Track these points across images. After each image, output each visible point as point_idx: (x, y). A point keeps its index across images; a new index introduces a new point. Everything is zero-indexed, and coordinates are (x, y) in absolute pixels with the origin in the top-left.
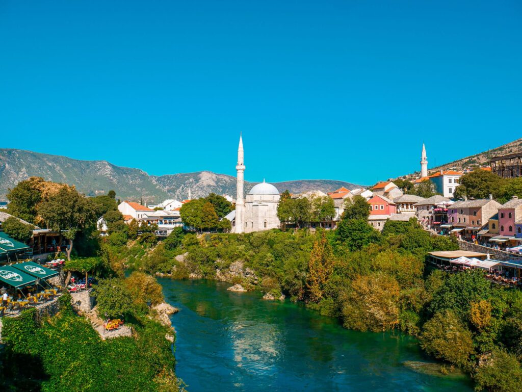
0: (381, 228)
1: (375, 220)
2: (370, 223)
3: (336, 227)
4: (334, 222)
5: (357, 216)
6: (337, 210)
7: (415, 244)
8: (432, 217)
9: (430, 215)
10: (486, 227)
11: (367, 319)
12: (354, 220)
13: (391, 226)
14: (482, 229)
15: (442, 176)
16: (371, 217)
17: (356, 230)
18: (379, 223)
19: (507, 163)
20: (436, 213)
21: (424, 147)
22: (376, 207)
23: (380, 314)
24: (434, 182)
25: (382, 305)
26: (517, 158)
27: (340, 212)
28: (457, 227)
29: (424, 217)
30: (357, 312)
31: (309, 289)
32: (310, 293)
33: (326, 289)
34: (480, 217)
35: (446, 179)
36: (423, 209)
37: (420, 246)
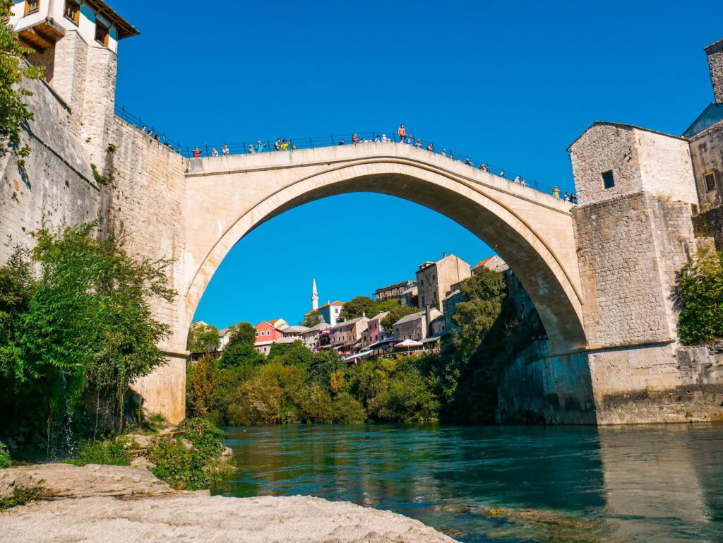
0: (267, 353)
1: (261, 346)
2: (256, 348)
3: (221, 357)
4: (220, 352)
5: (243, 341)
6: (221, 340)
7: (298, 360)
8: (318, 343)
9: (316, 342)
10: (360, 341)
11: (251, 413)
12: (239, 345)
13: (277, 349)
14: (356, 343)
15: (329, 306)
16: (257, 344)
17: (241, 354)
18: (265, 349)
19: (389, 294)
20: (321, 337)
21: (314, 282)
22: (263, 333)
23: (261, 407)
24: (321, 314)
25: (264, 399)
26: (396, 289)
27: (225, 341)
28: (337, 345)
29: (311, 345)
30: (241, 408)
31: (193, 406)
32: (194, 410)
33: (211, 403)
34: (355, 333)
35: (332, 309)
36: (309, 336)
37: (302, 361)
